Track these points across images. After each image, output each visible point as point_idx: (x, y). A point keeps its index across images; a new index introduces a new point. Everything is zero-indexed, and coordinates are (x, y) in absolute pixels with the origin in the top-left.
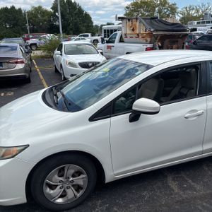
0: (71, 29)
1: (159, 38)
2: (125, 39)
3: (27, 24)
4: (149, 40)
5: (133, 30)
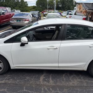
0: (66, 8)
1: (90, 13)
2: (77, 13)
3: (48, 6)
4: (85, 14)
5: (80, 9)
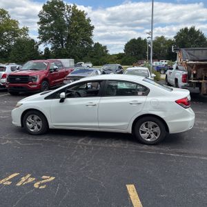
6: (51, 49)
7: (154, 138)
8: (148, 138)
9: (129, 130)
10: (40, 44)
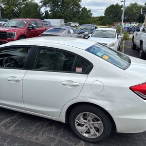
6: (50, 11)
7: (93, 134)
8: (86, 133)
9: (63, 119)
10: (42, 7)
